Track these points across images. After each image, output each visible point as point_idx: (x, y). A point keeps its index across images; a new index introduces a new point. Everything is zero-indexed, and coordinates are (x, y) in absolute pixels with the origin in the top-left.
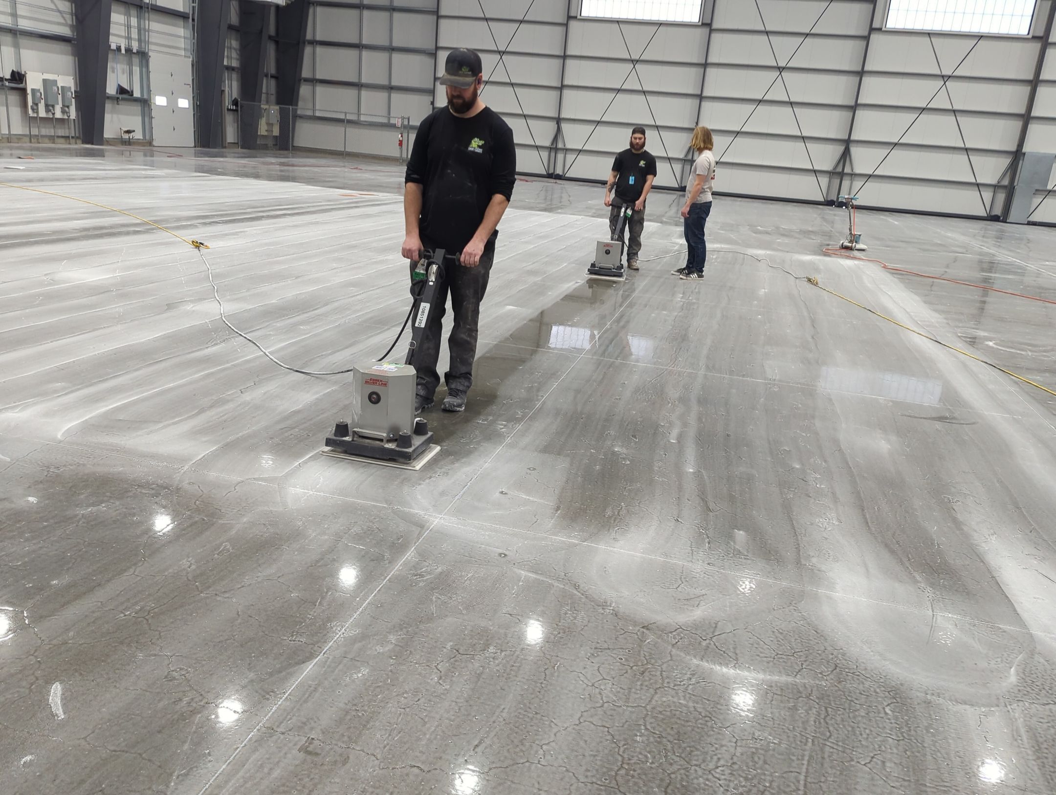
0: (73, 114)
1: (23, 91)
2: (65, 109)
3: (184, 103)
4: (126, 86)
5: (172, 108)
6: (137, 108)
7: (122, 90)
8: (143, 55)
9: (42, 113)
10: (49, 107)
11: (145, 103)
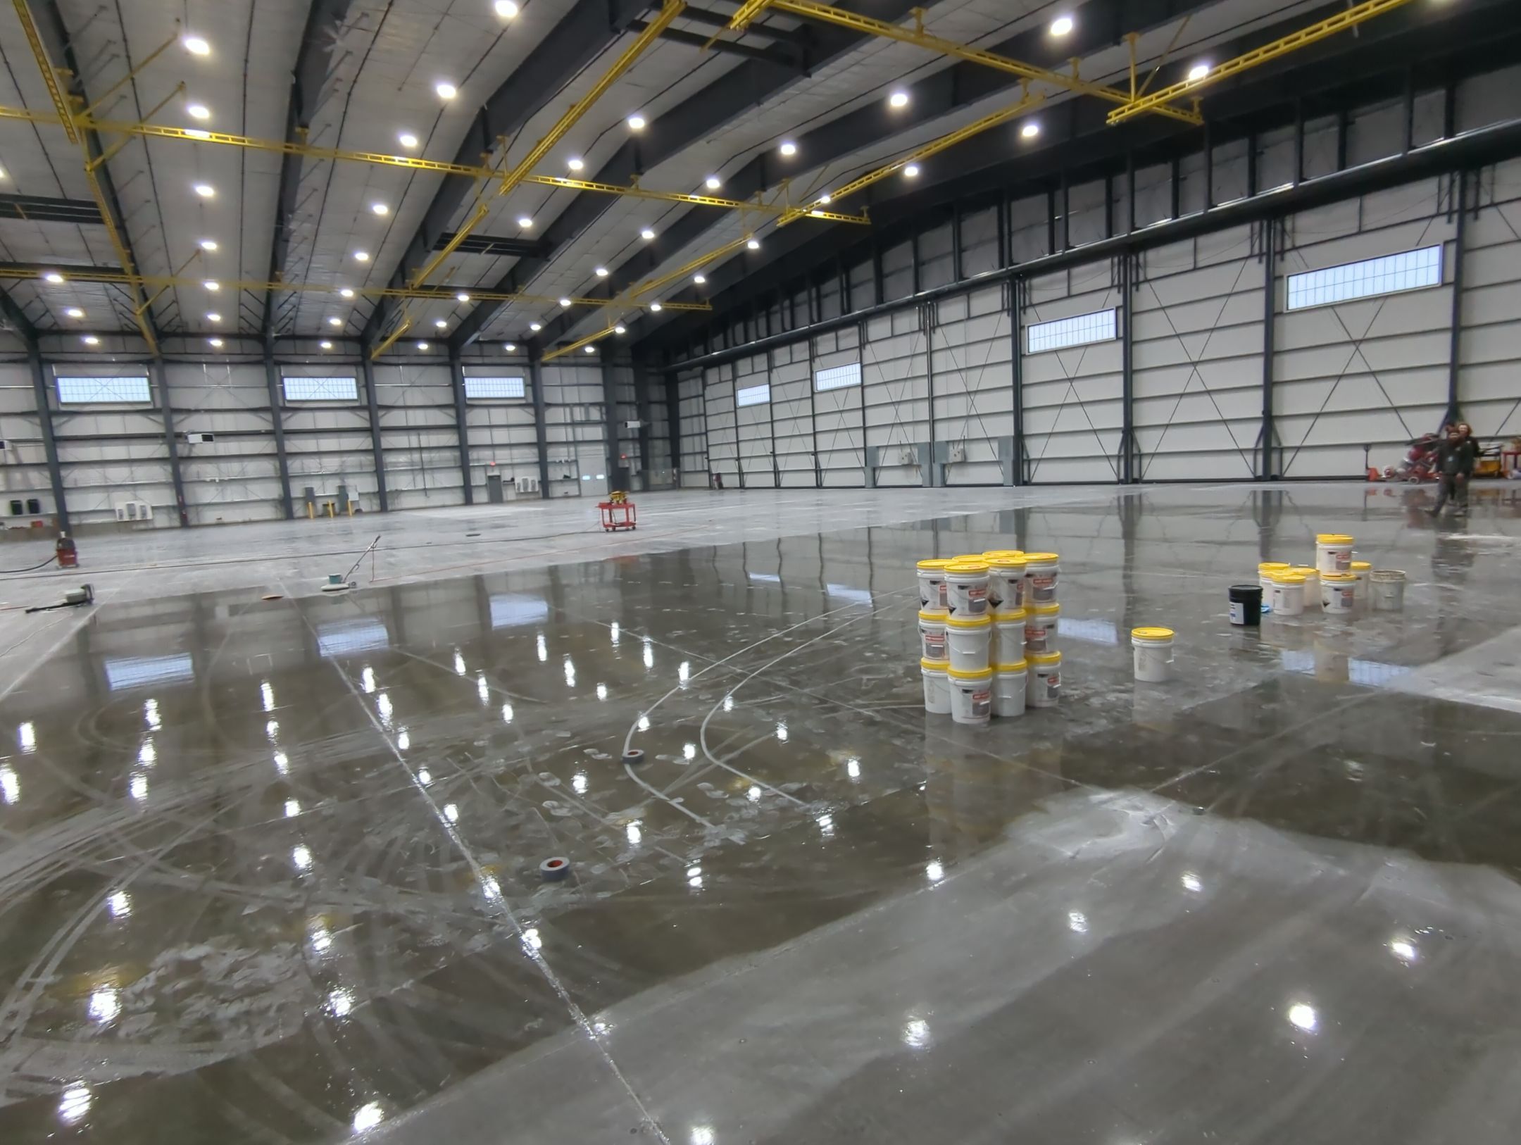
0: (537, 489)
1: (514, 484)
2: (533, 487)
3: (601, 477)
4: (568, 474)
5: (594, 480)
6: (576, 483)
7: (566, 477)
8: (576, 461)
9: (522, 491)
10: (526, 488)
11: (578, 480)
